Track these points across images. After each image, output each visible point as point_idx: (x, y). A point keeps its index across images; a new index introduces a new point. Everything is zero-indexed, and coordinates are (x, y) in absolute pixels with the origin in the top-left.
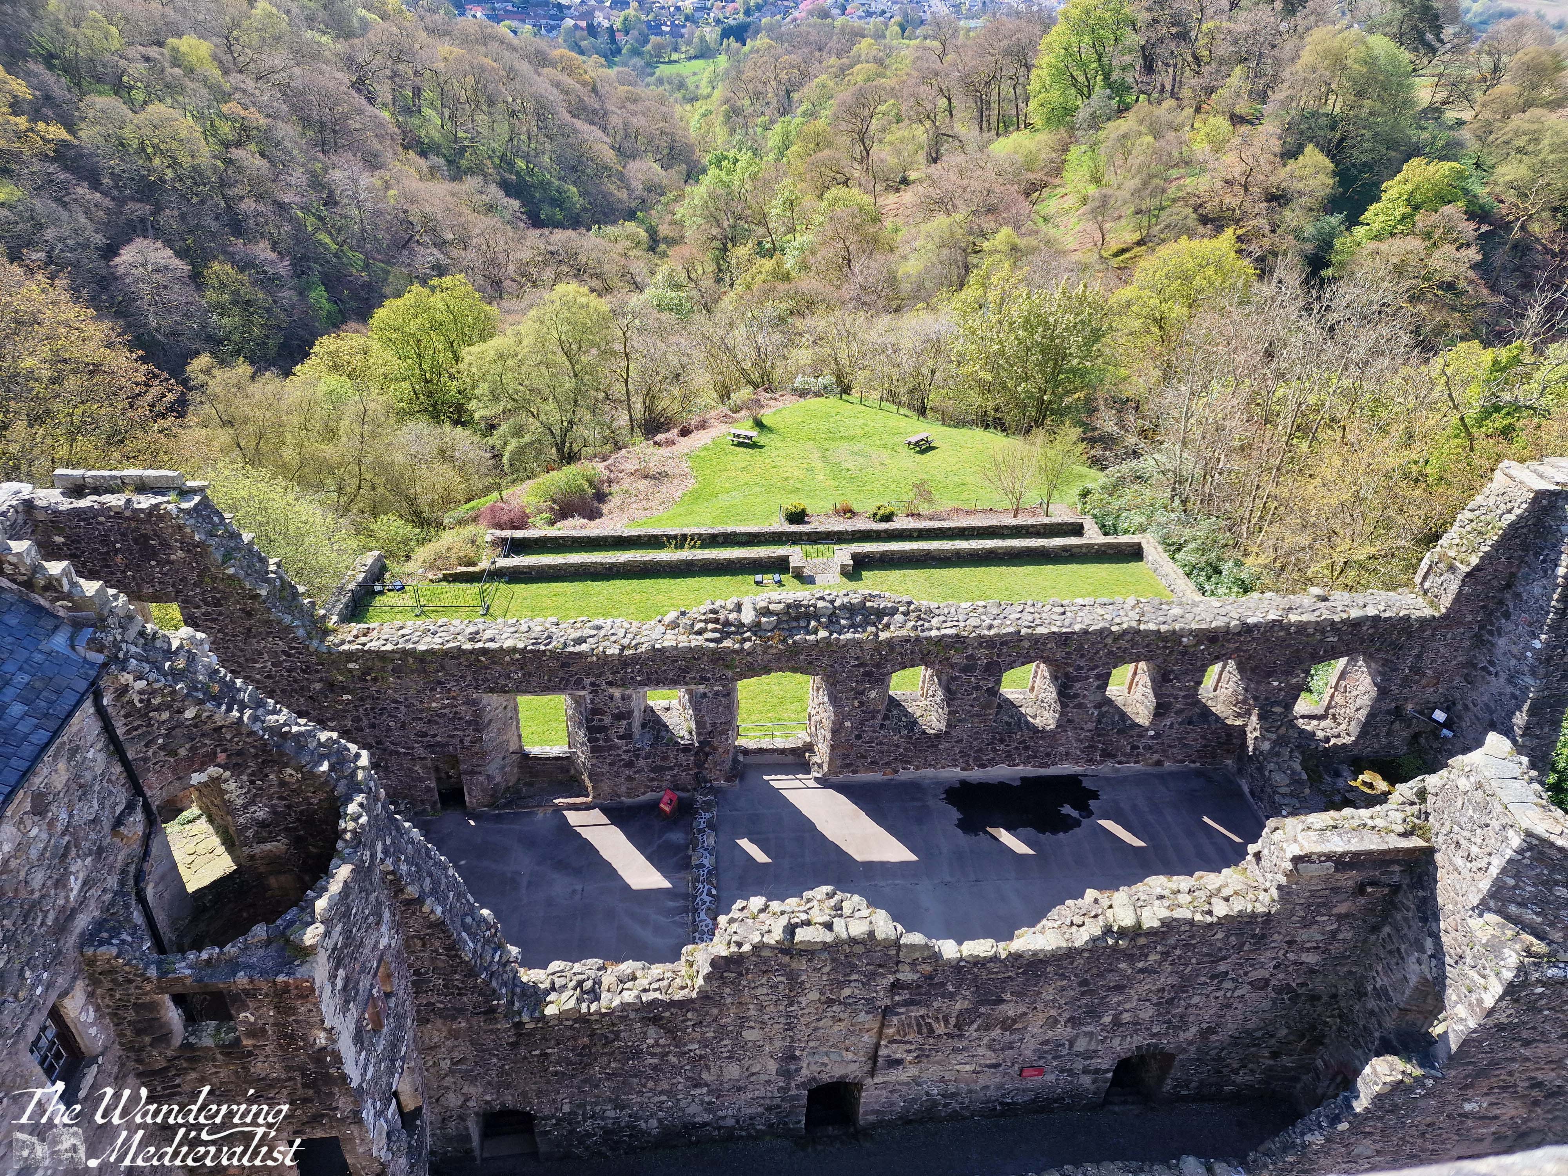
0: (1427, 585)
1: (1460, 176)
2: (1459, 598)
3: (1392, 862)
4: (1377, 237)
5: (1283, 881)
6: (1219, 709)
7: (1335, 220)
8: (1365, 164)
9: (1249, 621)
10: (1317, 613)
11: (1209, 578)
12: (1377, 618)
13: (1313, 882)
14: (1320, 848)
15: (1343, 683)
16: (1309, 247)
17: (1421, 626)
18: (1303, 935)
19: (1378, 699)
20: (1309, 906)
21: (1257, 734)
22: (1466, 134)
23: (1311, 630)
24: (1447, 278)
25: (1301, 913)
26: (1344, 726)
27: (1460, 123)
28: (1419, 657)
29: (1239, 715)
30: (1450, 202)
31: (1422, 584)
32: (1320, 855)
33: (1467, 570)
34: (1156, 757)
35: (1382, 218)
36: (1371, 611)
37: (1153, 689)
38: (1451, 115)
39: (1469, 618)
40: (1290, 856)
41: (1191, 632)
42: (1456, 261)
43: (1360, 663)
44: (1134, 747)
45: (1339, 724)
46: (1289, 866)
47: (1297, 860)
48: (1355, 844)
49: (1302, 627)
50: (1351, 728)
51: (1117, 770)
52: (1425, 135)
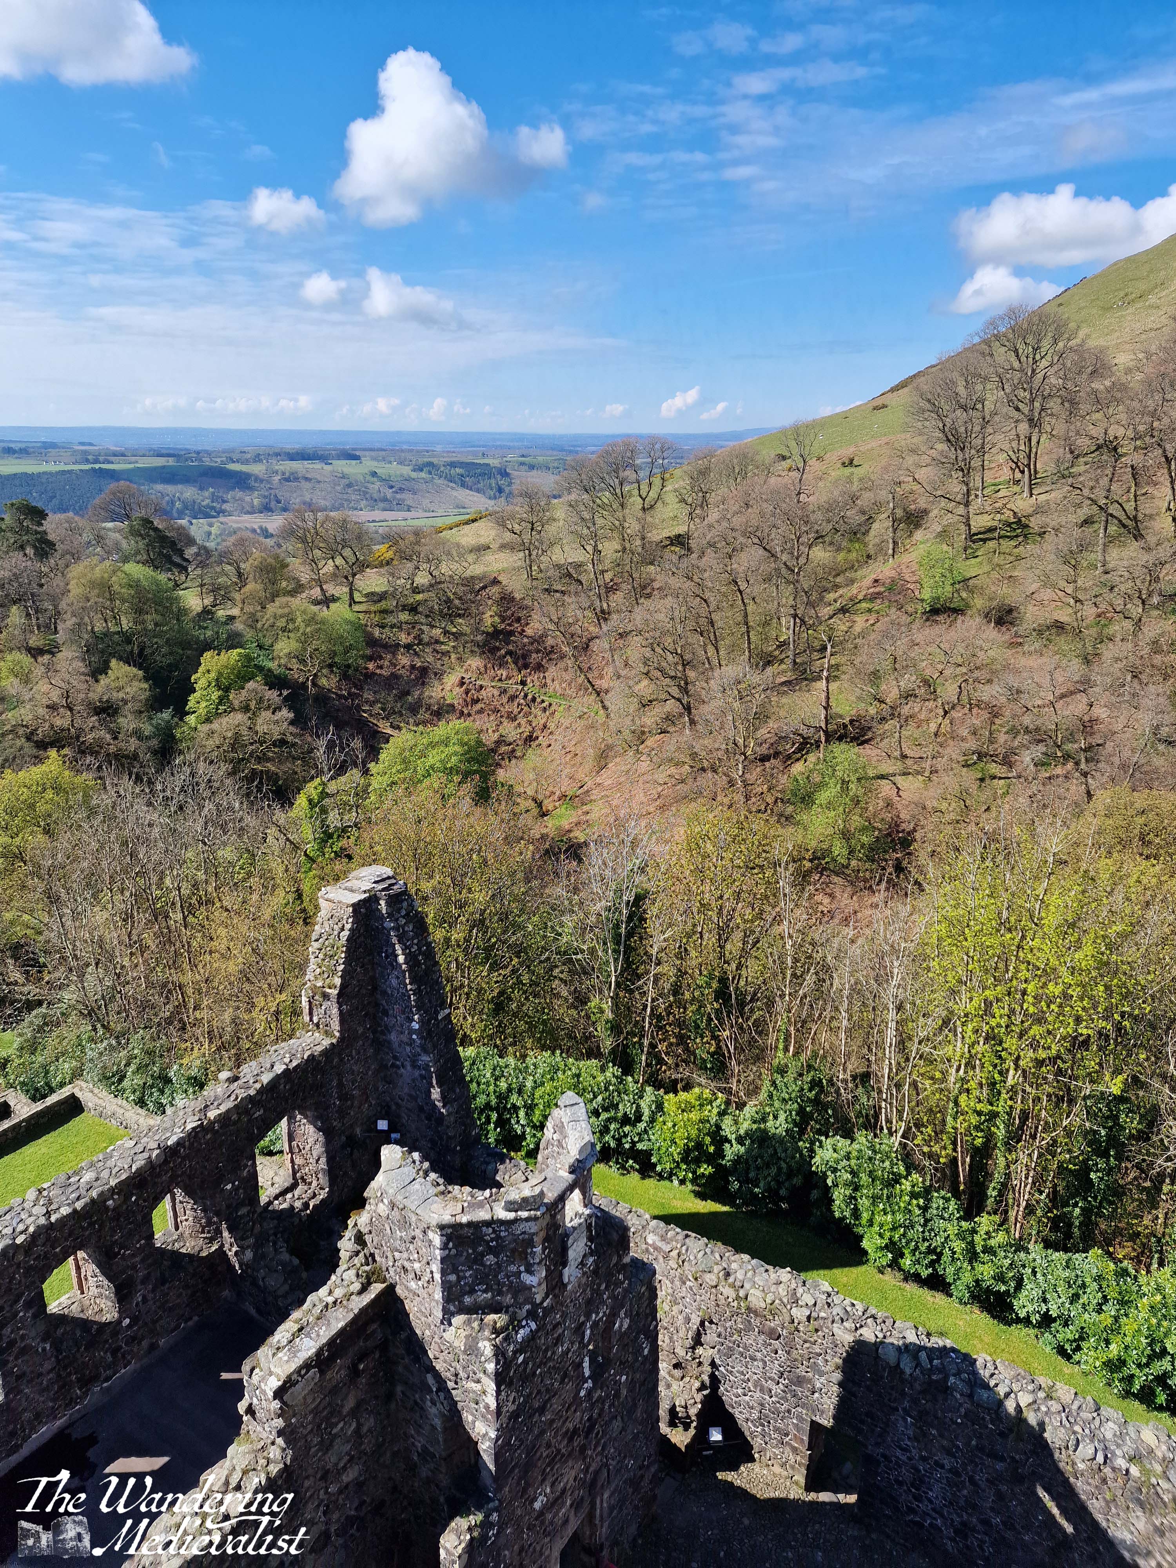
0: (315, 1020)
1: (248, 658)
2: (343, 1018)
3: (366, 1324)
4: (208, 720)
5: (279, 1423)
6: (189, 1246)
7: (166, 715)
8: (170, 665)
9: (169, 1143)
10: (233, 1097)
11: (162, 1092)
12: (287, 1072)
13: (309, 1401)
14: (293, 1366)
15: (294, 1143)
16: (154, 743)
17: (327, 1058)
18: (331, 1458)
19: (328, 1143)
20: (319, 1426)
21: (235, 1249)
22: (239, 626)
23: (235, 1117)
24: (276, 737)
25: (316, 1440)
26: (315, 1184)
27: (231, 618)
28: (340, 1085)
29: (211, 1240)
30: (250, 679)
31: (311, 1020)
32: (298, 1371)
33: (336, 992)
34: (145, 1344)
35: (203, 704)
36: (279, 1069)
37: (104, 1273)
38: (221, 613)
39: (360, 1030)
40: (270, 1394)
41: (112, 1190)
42: (277, 722)
43: (299, 1117)
44: (115, 1351)
45: (310, 1184)
46: (276, 1405)
47: (279, 1394)
48: (325, 1333)
49: (224, 1118)
50: (321, 1181)
51: (108, 1389)
52: (209, 633)
